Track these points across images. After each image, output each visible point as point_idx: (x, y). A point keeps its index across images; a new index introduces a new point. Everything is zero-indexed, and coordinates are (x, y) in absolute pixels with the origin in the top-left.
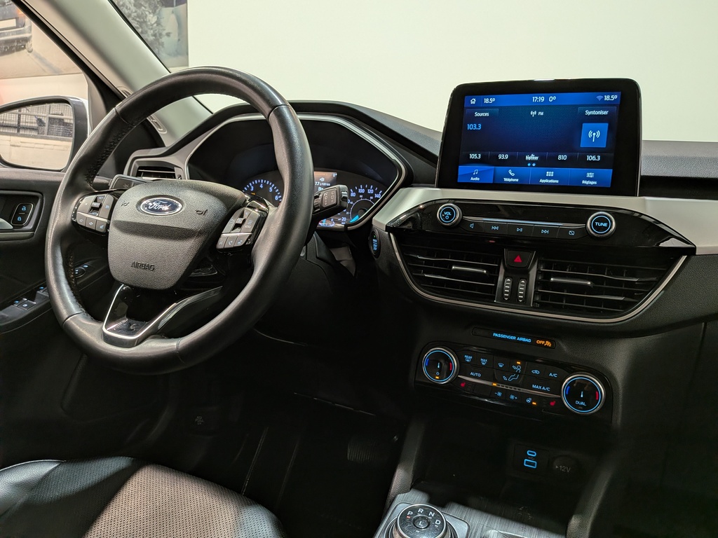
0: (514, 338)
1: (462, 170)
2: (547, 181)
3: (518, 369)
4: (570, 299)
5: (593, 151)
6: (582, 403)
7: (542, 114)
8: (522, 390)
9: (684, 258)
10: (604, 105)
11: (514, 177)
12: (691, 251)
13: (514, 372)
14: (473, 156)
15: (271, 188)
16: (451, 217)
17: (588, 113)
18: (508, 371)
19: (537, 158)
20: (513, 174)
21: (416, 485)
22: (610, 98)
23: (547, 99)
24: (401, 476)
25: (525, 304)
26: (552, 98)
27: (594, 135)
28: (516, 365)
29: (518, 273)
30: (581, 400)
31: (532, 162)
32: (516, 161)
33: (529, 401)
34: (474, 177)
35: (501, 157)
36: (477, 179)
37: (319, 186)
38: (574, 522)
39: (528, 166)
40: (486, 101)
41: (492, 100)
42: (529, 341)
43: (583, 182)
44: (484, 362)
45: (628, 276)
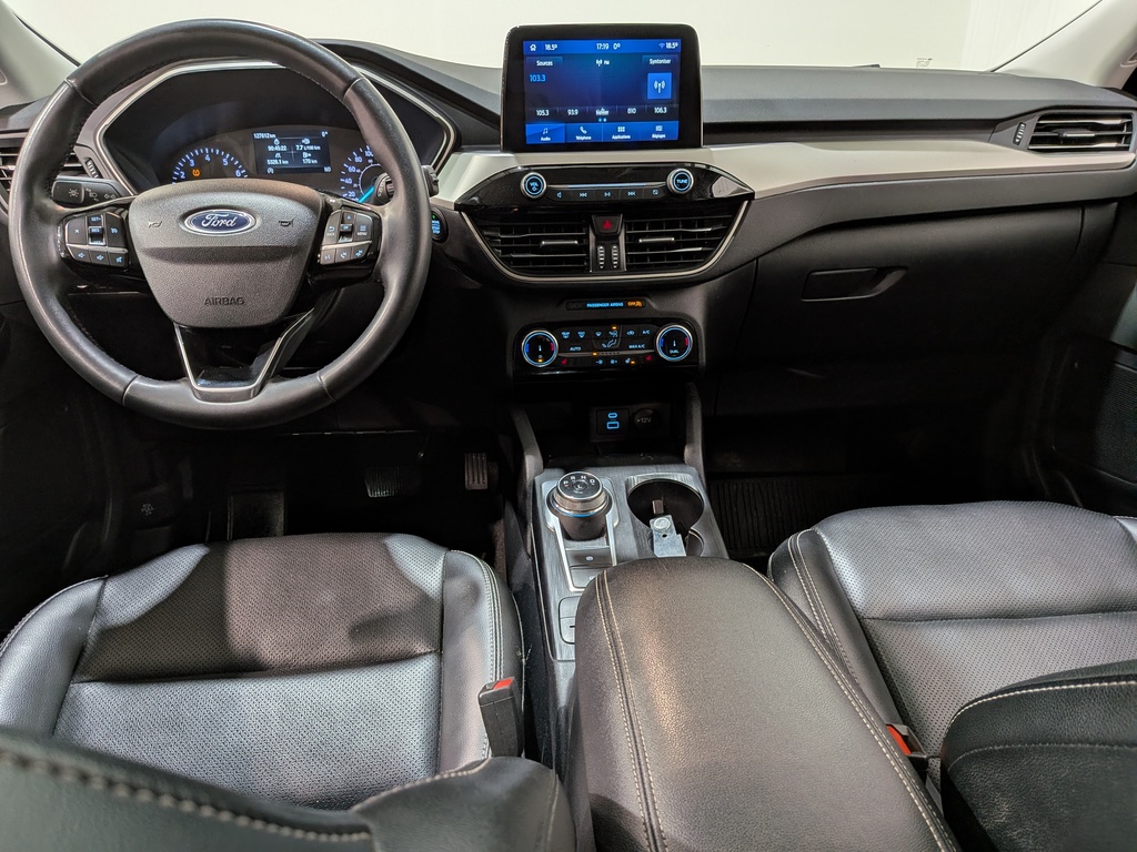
0: (607, 305)
1: (530, 129)
2: (619, 137)
3: (615, 334)
4: (654, 257)
5: (660, 103)
6: (676, 351)
7: (607, 63)
8: (621, 353)
9: (746, 202)
10: (666, 53)
11: (586, 135)
12: (751, 196)
13: (611, 338)
14: (540, 113)
15: (225, 160)
16: (539, 188)
17: (652, 62)
18: (607, 338)
19: (607, 113)
20: (585, 132)
21: (547, 464)
22: (672, 46)
23: (611, 47)
24: (532, 462)
25: (618, 271)
26: (617, 46)
27: (660, 85)
28: (612, 331)
29: (608, 239)
30: (674, 348)
31: (603, 117)
32: (587, 117)
33: (627, 361)
34: (544, 136)
35: (571, 112)
36: (548, 139)
37: (303, 150)
38: (687, 451)
39: (599, 122)
40: (548, 47)
41: (555, 46)
42: (622, 304)
43: (654, 136)
44: (582, 334)
45: (699, 227)
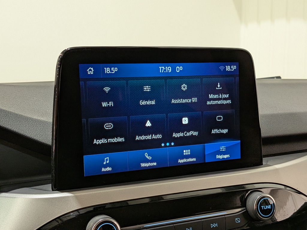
2: (185, 160)
11: (151, 161)
20: (150, 158)
22: (231, 69)
23: (174, 70)
26: (179, 68)
34: (105, 166)
36: (109, 169)
39: (162, 147)
41: (115, 70)
